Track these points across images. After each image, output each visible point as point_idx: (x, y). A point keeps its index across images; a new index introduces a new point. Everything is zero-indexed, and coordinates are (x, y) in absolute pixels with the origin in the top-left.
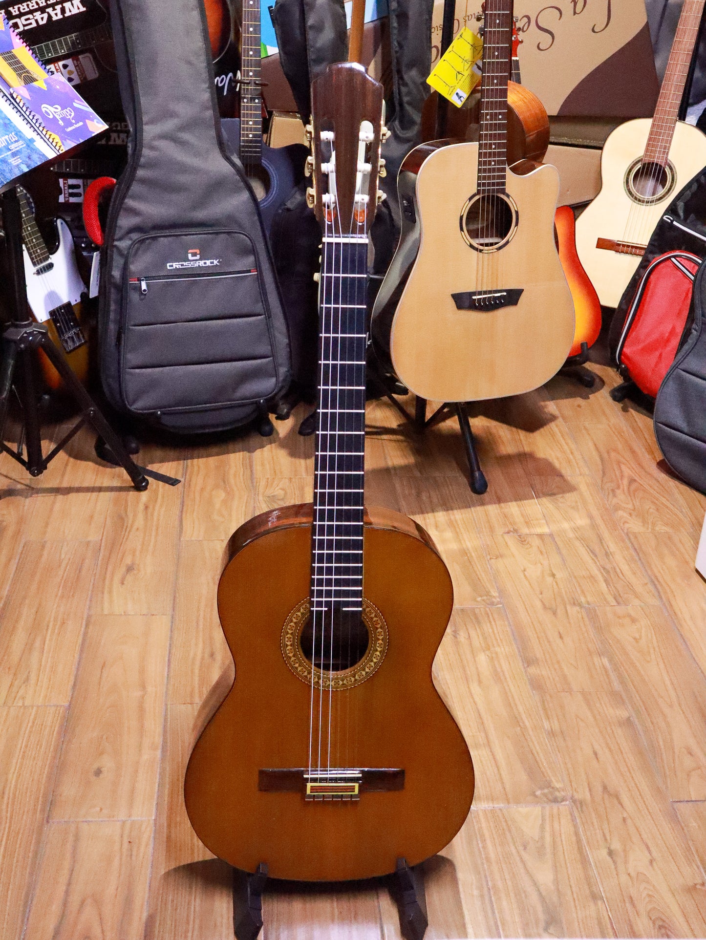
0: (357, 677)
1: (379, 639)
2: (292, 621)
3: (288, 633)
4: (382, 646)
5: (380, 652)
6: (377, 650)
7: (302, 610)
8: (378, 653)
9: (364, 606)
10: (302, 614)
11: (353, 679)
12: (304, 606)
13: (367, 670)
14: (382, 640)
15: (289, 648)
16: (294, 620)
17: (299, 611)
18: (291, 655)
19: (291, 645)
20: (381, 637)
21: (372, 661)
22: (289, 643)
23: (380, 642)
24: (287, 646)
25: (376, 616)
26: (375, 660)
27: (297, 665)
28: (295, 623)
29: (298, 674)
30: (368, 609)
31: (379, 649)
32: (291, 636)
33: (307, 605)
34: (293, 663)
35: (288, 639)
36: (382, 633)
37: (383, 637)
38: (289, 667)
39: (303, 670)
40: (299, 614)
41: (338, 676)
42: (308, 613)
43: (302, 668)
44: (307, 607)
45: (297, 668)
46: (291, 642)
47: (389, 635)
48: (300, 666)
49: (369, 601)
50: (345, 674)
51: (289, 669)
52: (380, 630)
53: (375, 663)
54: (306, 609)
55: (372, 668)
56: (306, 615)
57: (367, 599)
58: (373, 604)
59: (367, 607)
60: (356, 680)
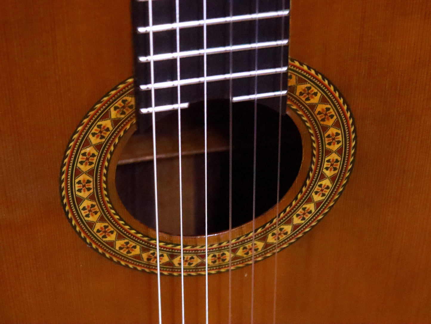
0: (270, 239)
1: (329, 152)
2: (87, 143)
3: (79, 173)
4: (338, 165)
5: (332, 179)
6: (323, 177)
7: (114, 114)
8: (326, 182)
9: (292, 82)
10: (115, 122)
11: (260, 245)
12: (119, 103)
13: (296, 221)
14: (339, 152)
15: (86, 203)
16: (94, 140)
17: (106, 116)
18: (93, 219)
19: (91, 198)
20: (335, 147)
21: (310, 200)
22: (84, 194)
23: (334, 156)
24: (80, 200)
25: (323, 100)
26: (317, 198)
27: (112, 238)
28: (98, 147)
29: (117, 254)
30: (301, 88)
31: (328, 173)
32: (88, 178)
33: (129, 99)
34: (101, 235)
35: (81, 185)
36: (338, 137)
37: (340, 144)
38: (90, 244)
39: (131, 245)
40: (107, 123)
41: (220, 244)
42: (134, 121)
43: (126, 241)
44: (130, 104)
45: (112, 244)
46: (91, 191)
47: (358, 139)
48: (119, 237)
49: (305, 68)
50: (238, 236)
51: (92, 247)
52: (333, 131)
53: (318, 204)
54: (128, 112)
55: (310, 215)
56: (128, 127)
57: (301, 64)
58: (317, 73)
59: (301, 81)
60: (267, 245)
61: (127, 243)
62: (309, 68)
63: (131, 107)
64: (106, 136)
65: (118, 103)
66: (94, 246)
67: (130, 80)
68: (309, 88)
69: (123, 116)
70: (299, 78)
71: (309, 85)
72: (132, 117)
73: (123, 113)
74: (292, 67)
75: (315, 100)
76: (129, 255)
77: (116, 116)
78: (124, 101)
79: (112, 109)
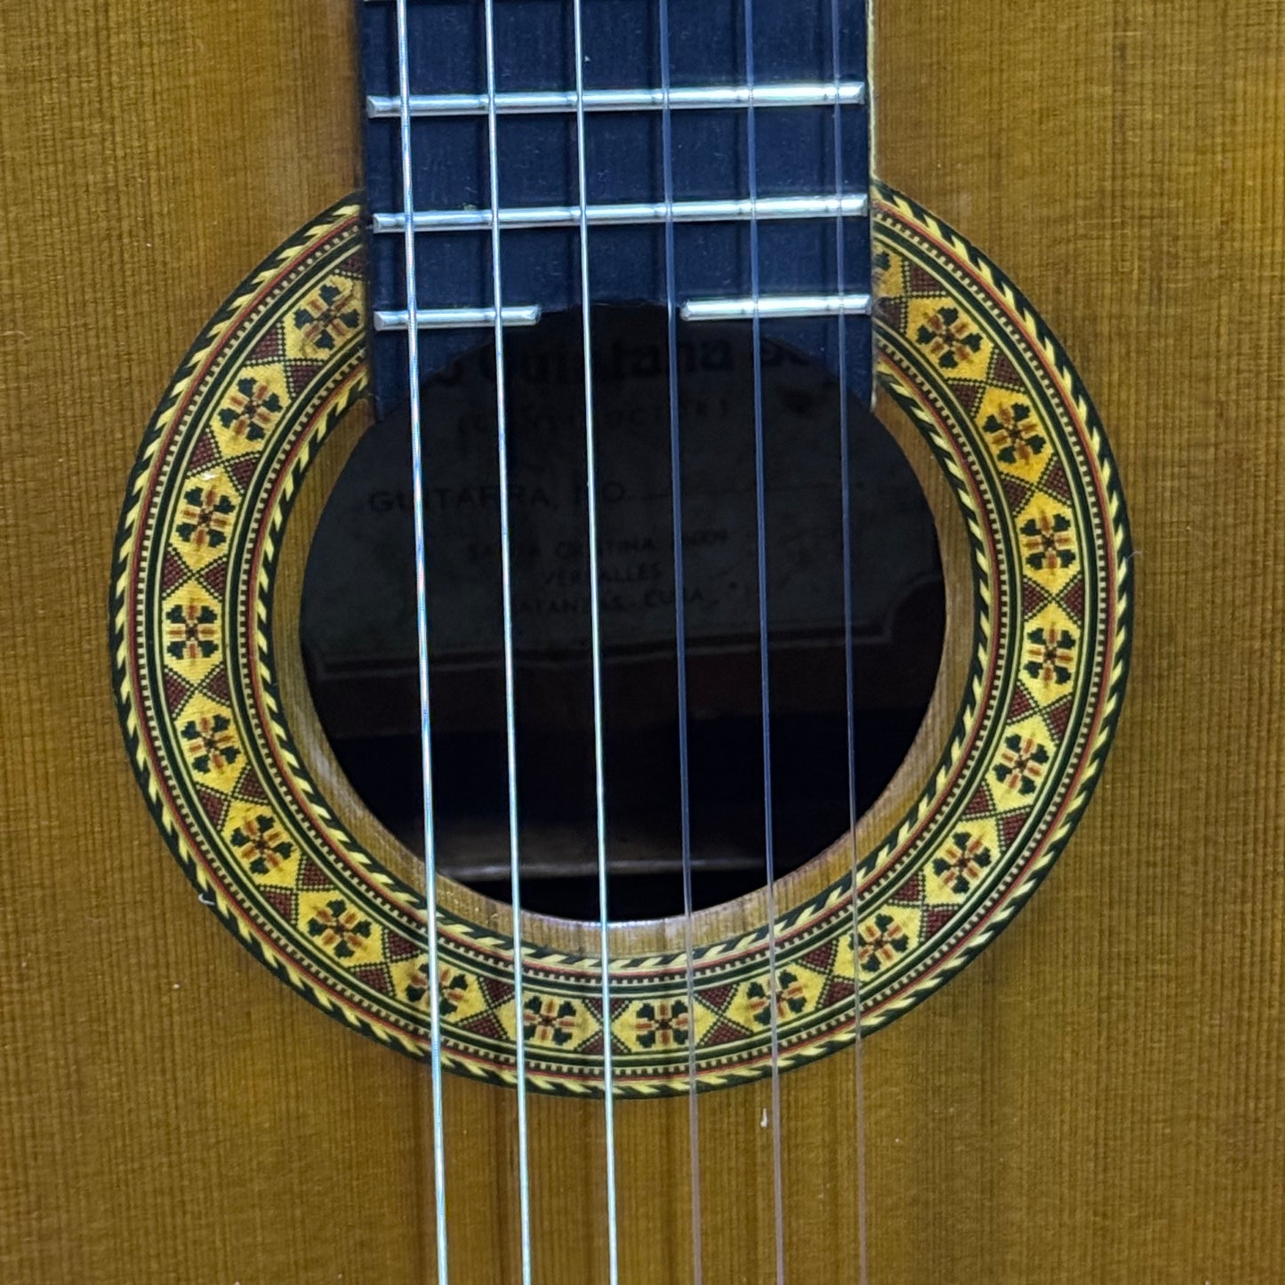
0: (846, 964)
1: (1035, 598)
2: (205, 454)
3: (174, 572)
4: (1073, 660)
5: (1057, 717)
6: (1021, 705)
7: (294, 340)
8: (1034, 730)
10: (300, 374)
11: (811, 984)
12: (310, 299)
13: (938, 892)
14: (1073, 599)
15: (198, 709)
16: (230, 443)
17: (269, 348)
18: (220, 779)
19: (216, 686)
20: (1057, 579)
21: (981, 805)
22: (192, 669)
23: (1055, 619)
24: (177, 691)
25: (1003, 373)
26: (1007, 798)
27: (284, 874)
28: (241, 471)
29: (303, 955)
30: (924, 308)
31: (1042, 691)
32: (206, 598)
33: (345, 285)
34: (246, 855)
35: (182, 627)
36: (1064, 534)
37: (1074, 568)
38: (210, 895)
39: (351, 918)
40: (271, 377)
41: (666, 960)
42: (362, 378)
43: (335, 896)
44: (347, 310)
45: (283, 902)
46: (217, 657)
47: (1137, 552)
48: (311, 877)
49: (933, 230)
50: (731, 935)
51: (215, 909)
52: (1043, 507)
53: (1010, 825)
54: (343, 337)
55: (986, 870)
56: (342, 401)
57: (919, 213)
58: (975, 255)
59: (920, 283)
60: (836, 990)
61: (338, 907)
62: (947, 233)
63: (351, 320)
64: (268, 428)
65: (308, 298)
66: (223, 904)
67: (349, 211)
68: (950, 315)
69: (323, 354)
70: (916, 269)
71: (948, 303)
72: (353, 361)
73: (325, 342)
74: (888, 223)
75: (974, 368)
76: (345, 962)
77: (302, 349)
78: (329, 293)
79: (289, 320)
